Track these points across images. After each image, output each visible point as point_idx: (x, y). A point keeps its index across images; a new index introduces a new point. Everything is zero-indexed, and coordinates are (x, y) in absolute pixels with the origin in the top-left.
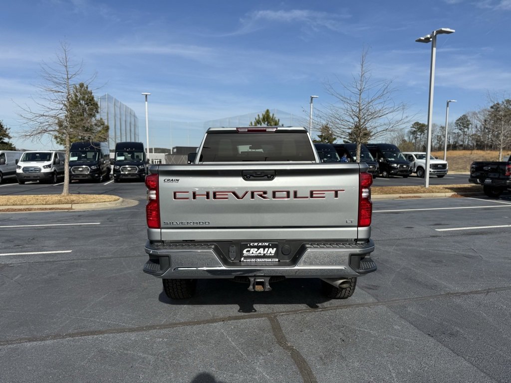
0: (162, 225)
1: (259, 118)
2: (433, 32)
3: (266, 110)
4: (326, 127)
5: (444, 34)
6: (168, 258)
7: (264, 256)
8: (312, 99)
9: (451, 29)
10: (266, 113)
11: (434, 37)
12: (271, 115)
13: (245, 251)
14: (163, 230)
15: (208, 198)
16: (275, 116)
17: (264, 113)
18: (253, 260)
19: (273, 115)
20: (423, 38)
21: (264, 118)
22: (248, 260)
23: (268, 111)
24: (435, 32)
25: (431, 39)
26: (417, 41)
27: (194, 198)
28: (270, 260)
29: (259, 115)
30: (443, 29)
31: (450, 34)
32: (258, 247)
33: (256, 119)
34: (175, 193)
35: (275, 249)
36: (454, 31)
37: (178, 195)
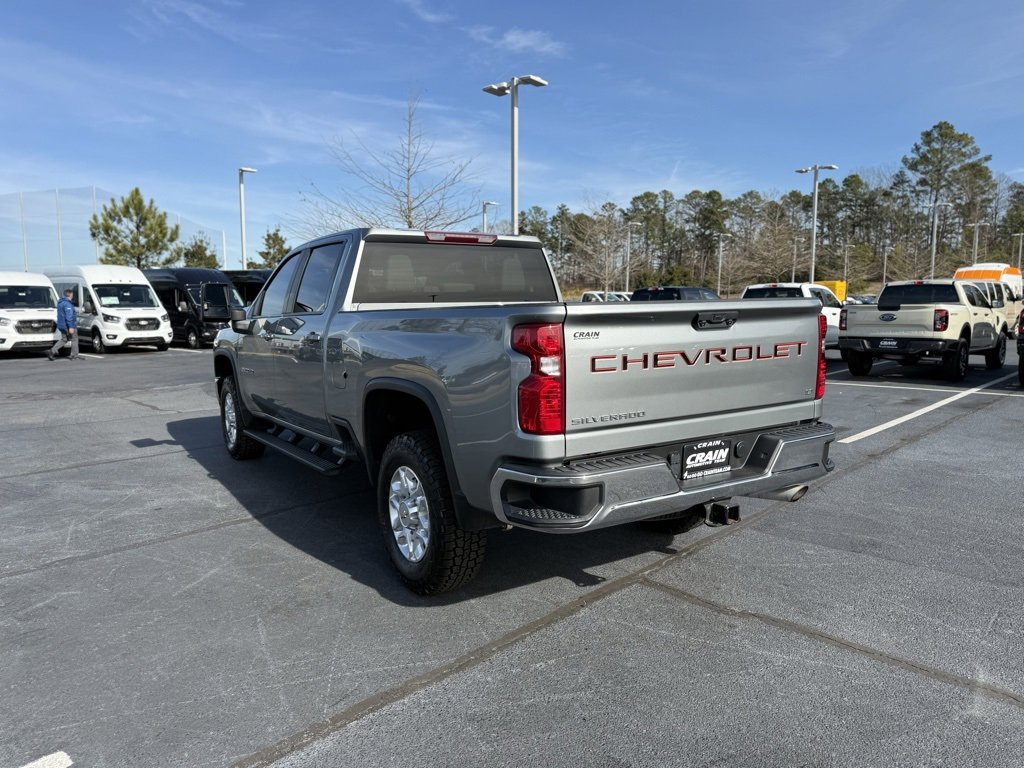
0: (569, 427)
1: (114, 206)
2: (513, 79)
3: (134, 188)
4: (276, 235)
5: (530, 86)
6: (598, 489)
7: (713, 466)
8: (241, 174)
9: (543, 79)
10: (132, 196)
11: (515, 90)
12: (146, 203)
13: (688, 461)
14: (568, 437)
15: (646, 366)
16: (155, 204)
17: (127, 196)
18: (700, 474)
19: (152, 202)
20: (495, 87)
21: (127, 208)
22: (694, 475)
23: (137, 191)
24: (516, 79)
25: (508, 91)
26: (485, 90)
27: (625, 368)
28: (721, 470)
29: (113, 200)
30: (533, 77)
31: (540, 87)
32: (706, 450)
33: (105, 209)
34: (593, 360)
35: (727, 450)
36: (546, 83)
37: (599, 364)
